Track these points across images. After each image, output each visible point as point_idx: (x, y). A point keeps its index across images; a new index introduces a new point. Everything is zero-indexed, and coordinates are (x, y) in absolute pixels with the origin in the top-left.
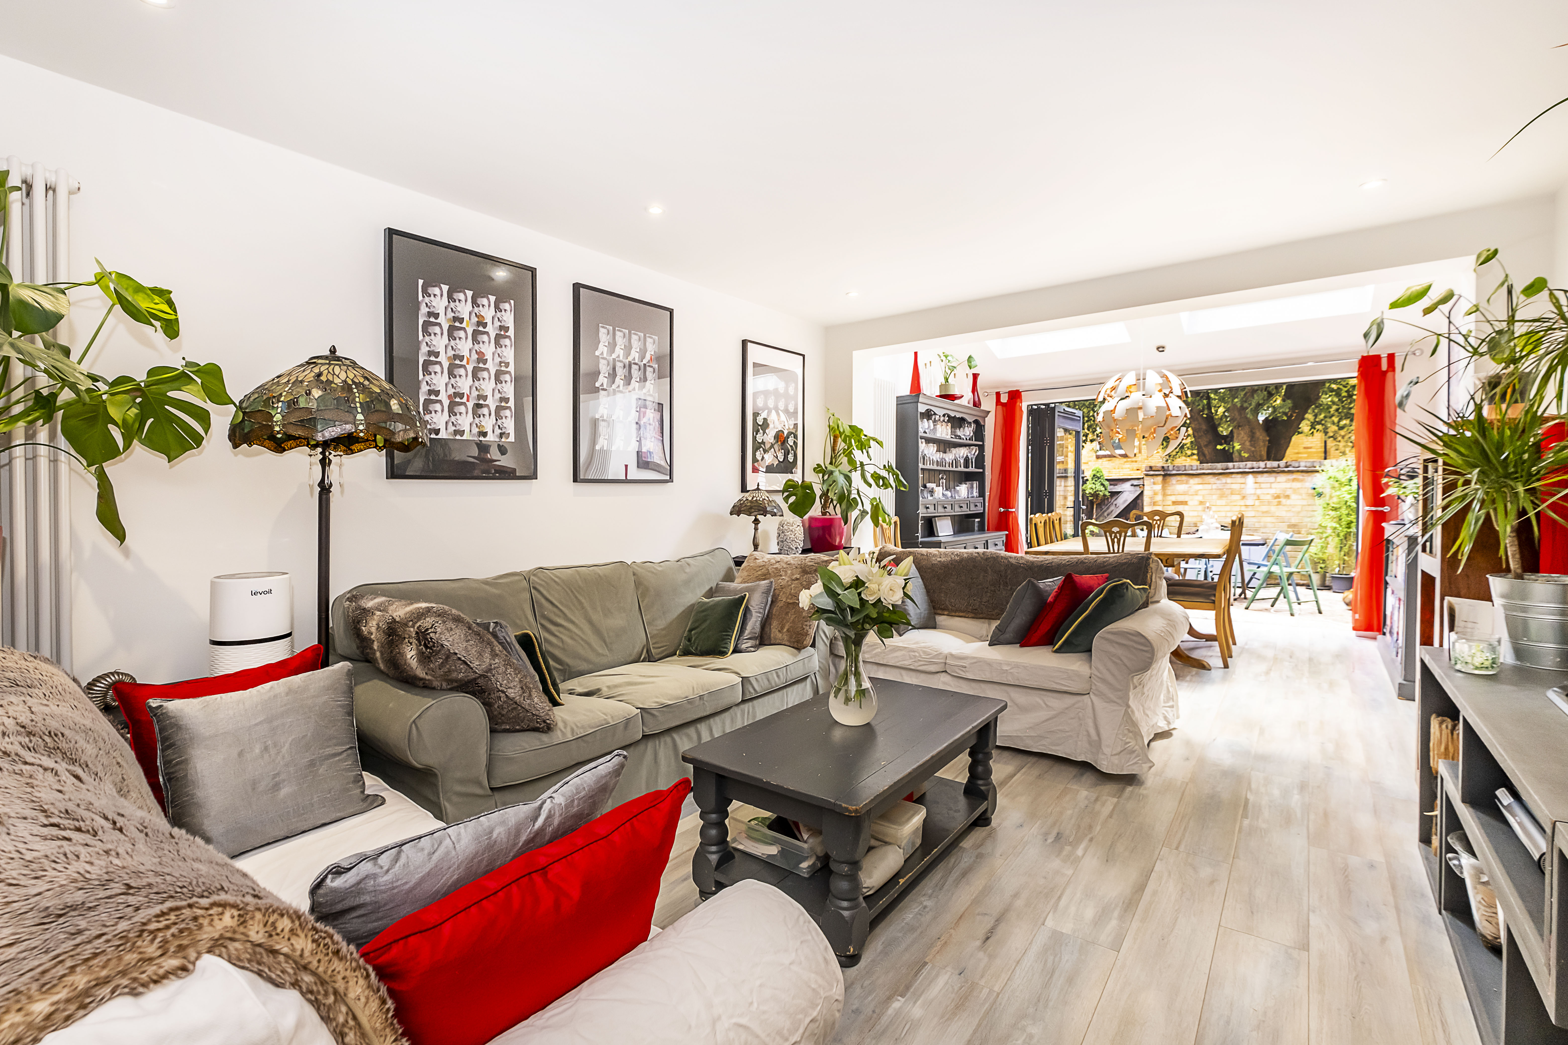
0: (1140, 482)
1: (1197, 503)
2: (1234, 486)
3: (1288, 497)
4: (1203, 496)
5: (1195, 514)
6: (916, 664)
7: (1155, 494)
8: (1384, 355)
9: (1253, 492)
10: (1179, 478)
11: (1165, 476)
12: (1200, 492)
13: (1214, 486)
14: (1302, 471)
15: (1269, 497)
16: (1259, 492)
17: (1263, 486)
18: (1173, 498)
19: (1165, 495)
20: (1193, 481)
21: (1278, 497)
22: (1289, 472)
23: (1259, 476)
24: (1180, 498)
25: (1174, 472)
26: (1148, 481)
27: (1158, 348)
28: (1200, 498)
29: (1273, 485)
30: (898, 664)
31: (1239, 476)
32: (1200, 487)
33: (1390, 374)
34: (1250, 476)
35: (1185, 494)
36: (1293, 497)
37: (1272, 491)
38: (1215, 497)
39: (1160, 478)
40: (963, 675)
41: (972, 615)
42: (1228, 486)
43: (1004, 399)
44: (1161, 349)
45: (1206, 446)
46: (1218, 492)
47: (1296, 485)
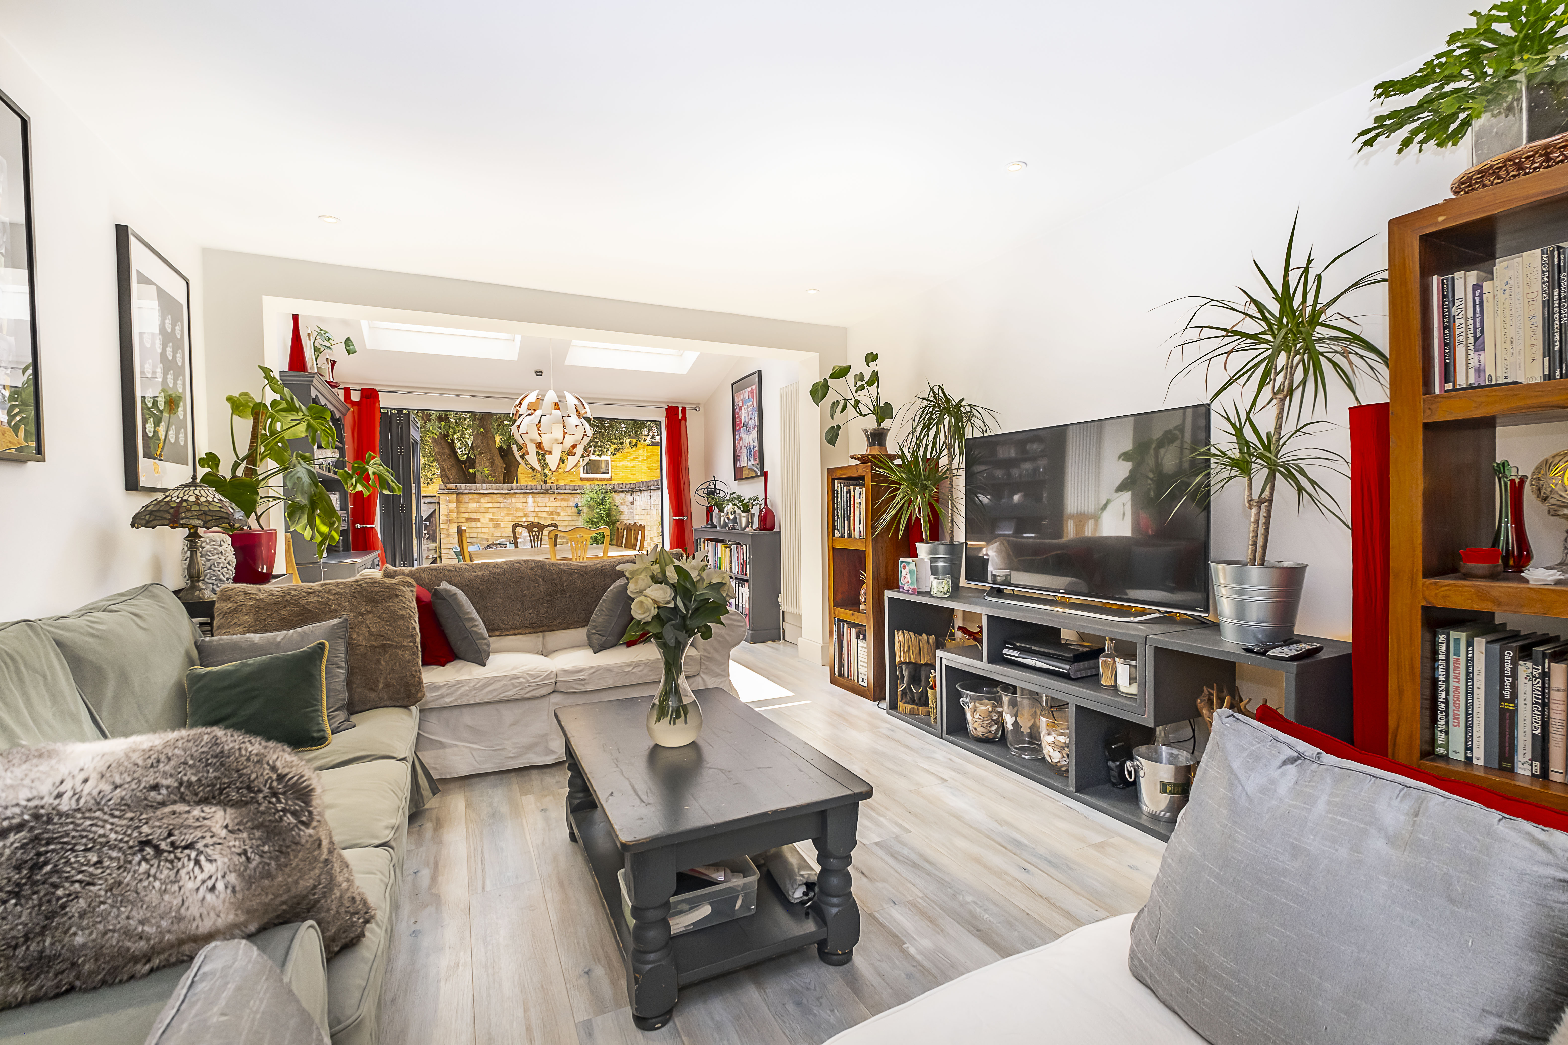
0: (435, 500)
1: (487, 520)
2: (518, 505)
3: (558, 514)
4: (493, 513)
5: (487, 530)
6: (523, 692)
7: (451, 511)
8: (680, 407)
9: (532, 510)
10: (470, 496)
11: (457, 494)
12: (490, 510)
13: (502, 505)
14: (568, 493)
15: (544, 514)
16: (537, 510)
17: (540, 504)
18: (466, 516)
19: (458, 513)
20: (484, 499)
21: (551, 514)
22: (559, 493)
23: (537, 496)
24: (473, 516)
25: (467, 491)
26: (443, 499)
27: (536, 372)
28: (491, 515)
29: (548, 504)
30: (497, 698)
31: (522, 495)
32: (490, 505)
33: (683, 422)
34: (530, 496)
35: (477, 511)
36: (562, 514)
37: (547, 509)
38: (503, 514)
39: (454, 496)
40: (582, 689)
41: (531, 630)
42: (513, 505)
43: (355, 397)
44: (539, 373)
45: (449, 469)
46: (505, 510)
47: (564, 504)
